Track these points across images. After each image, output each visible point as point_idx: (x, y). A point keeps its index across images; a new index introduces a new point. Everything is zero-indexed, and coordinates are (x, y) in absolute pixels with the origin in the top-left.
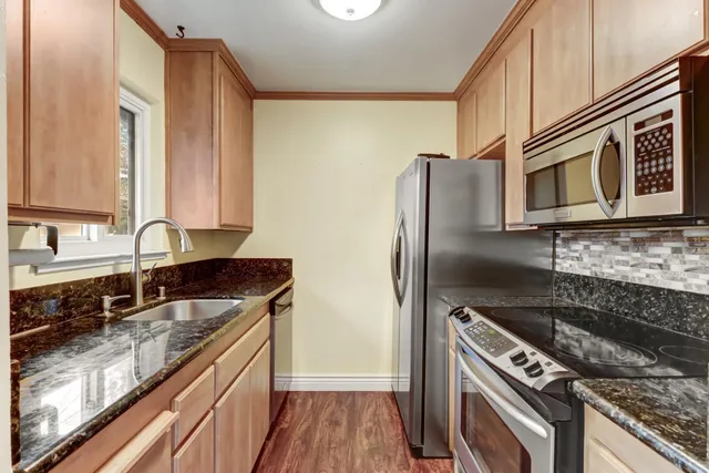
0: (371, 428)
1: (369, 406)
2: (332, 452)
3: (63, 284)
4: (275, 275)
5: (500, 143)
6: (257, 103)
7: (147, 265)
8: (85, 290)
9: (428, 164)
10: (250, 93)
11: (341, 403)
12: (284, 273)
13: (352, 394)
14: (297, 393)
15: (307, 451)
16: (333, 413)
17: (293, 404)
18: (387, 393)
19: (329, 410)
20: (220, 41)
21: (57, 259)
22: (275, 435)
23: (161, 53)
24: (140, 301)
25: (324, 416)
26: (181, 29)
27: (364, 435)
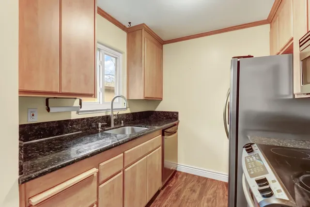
0: (211, 198)
1: (213, 187)
2: (187, 204)
3: (87, 118)
4: (171, 118)
5: (291, 43)
6: (165, 46)
7: (115, 113)
8: (95, 120)
9: (239, 62)
10: (160, 43)
11: (199, 182)
12: (175, 118)
13: (206, 179)
14: (180, 172)
15: (176, 200)
16: (194, 185)
17: (177, 177)
18: (225, 183)
19: (193, 183)
20: (144, 24)
21: (81, 110)
22: (165, 188)
23: (125, 34)
24: (113, 126)
25: (190, 185)
26: (130, 23)
27: (206, 201)
